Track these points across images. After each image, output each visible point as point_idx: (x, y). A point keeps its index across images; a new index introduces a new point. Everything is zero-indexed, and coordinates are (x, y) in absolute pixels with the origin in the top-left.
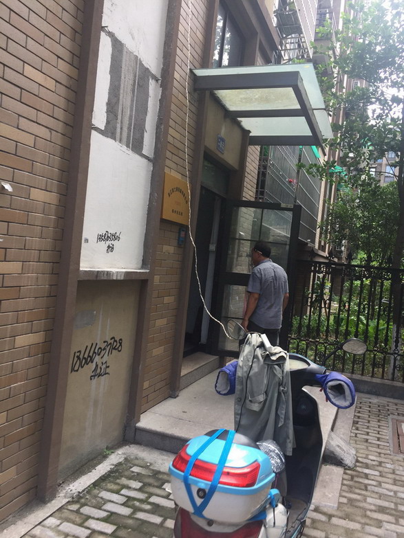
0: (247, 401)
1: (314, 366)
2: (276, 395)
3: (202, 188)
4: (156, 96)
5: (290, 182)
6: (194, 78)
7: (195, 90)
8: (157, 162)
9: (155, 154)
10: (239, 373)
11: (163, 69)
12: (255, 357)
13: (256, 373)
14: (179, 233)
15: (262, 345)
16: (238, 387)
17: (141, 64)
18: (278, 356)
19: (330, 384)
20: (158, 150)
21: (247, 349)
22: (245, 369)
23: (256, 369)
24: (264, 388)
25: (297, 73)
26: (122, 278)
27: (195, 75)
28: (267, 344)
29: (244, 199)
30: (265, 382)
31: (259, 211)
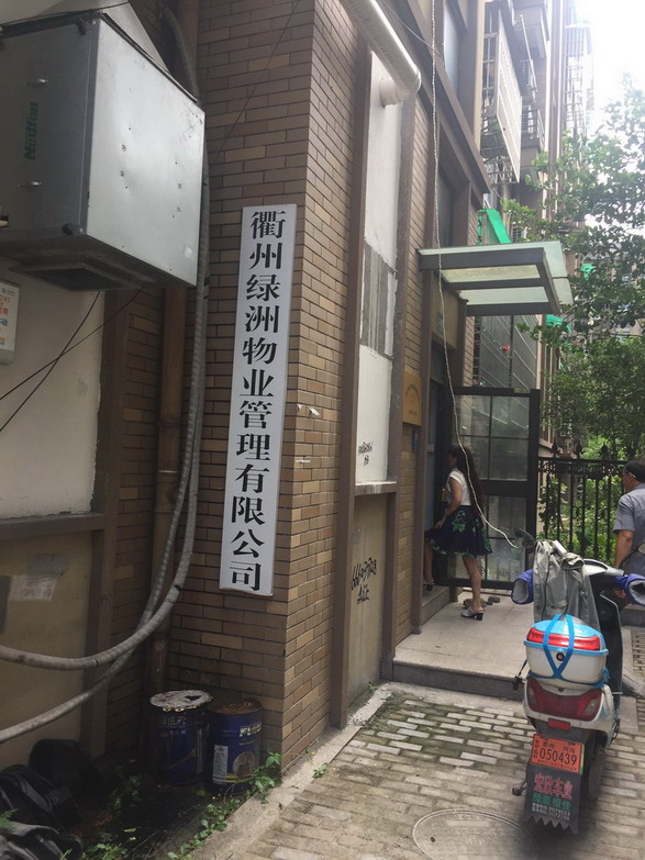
0: (548, 608)
1: (611, 570)
2: (577, 600)
3: (431, 381)
4: (393, 289)
5: (504, 350)
6: (420, 258)
7: (420, 270)
8: (396, 360)
9: (394, 351)
10: (536, 581)
11: (397, 259)
12: (551, 563)
13: (554, 579)
14: (413, 435)
15: (556, 552)
16: (536, 595)
17: (383, 261)
18: (575, 561)
19: (633, 583)
20: (396, 348)
21: (540, 558)
22: (542, 576)
23: (553, 575)
24: (565, 594)
25: (541, 250)
26: (379, 492)
27: (420, 254)
28: (562, 550)
29: (465, 385)
30: (565, 587)
31: (488, 398)
